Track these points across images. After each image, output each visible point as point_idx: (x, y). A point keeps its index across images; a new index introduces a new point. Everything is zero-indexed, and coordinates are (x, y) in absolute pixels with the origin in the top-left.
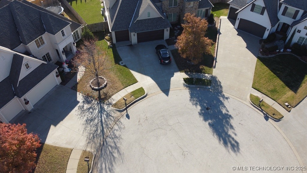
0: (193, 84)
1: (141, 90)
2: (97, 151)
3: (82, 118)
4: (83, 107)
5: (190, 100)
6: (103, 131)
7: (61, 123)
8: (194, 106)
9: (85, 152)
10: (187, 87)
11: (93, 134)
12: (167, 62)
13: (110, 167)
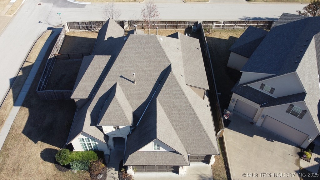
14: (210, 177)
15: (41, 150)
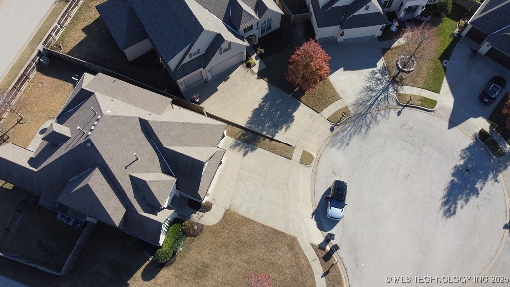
0: (483, 141)
1: (433, 103)
2: (354, 116)
3: (367, 81)
4: (376, 73)
5: (463, 151)
6: (371, 105)
7: (350, 71)
8: (460, 158)
9: (346, 108)
10: (475, 138)
11: (363, 102)
12: (486, 100)
13: (352, 133)
14: (234, 141)
15: (141, 280)
